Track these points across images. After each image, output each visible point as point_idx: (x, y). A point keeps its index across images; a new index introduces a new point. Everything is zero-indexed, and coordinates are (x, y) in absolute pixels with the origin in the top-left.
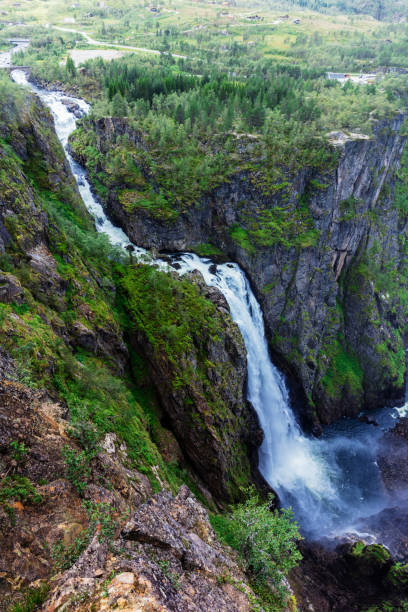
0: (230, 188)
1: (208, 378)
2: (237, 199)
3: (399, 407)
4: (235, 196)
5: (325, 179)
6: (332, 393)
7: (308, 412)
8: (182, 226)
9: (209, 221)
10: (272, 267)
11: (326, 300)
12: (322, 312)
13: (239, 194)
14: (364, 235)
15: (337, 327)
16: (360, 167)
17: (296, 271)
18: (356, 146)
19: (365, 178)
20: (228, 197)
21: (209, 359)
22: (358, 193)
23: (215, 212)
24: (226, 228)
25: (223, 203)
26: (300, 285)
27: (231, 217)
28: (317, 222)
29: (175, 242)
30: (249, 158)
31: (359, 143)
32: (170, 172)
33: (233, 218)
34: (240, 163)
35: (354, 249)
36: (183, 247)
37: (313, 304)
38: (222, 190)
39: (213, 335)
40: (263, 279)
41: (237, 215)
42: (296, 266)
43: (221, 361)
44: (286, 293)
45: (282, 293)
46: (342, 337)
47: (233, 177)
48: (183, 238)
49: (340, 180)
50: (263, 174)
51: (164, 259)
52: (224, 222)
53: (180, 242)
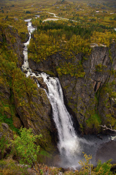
0: (56, 56)
1: (30, 106)
2: (58, 59)
3: (112, 136)
4: (58, 58)
5: (87, 57)
6: (89, 125)
7: (79, 129)
8: (41, 64)
9: (51, 64)
10: (68, 81)
11: (90, 95)
12: (87, 99)
13: (59, 58)
14: (107, 78)
15: (95, 105)
16: (104, 55)
17: (76, 84)
18: (101, 48)
19: (106, 59)
20: (56, 58)
21: (32, 101)
22: (105, 64)
23: (52, 62)
24: (56, 67)
25: (54, 60)
26: (77, 88)
27: (57, 64)
28: (85, 70)
29: (40, 69)
30: (62, 48)
31: (102, 47)
32: (40, 49)
33: (58, 65)
34: (59, 49)
35: (104, 82)
36: (42, 71)
37: (84, 96)
38: (54, 56)
39: (34, 95)
40: (64, 84)
41: (59, 64)
42: (76, 82)
43: (38, 103)
44: (73, 90)
45: (71, 89)
46: (96, 109)
47: (57, 53)
48: (42, 68)
49: (93, 58)
50: (66, 53)
51: (35, 73)
52: (55, 65)
53: (41, 69)
